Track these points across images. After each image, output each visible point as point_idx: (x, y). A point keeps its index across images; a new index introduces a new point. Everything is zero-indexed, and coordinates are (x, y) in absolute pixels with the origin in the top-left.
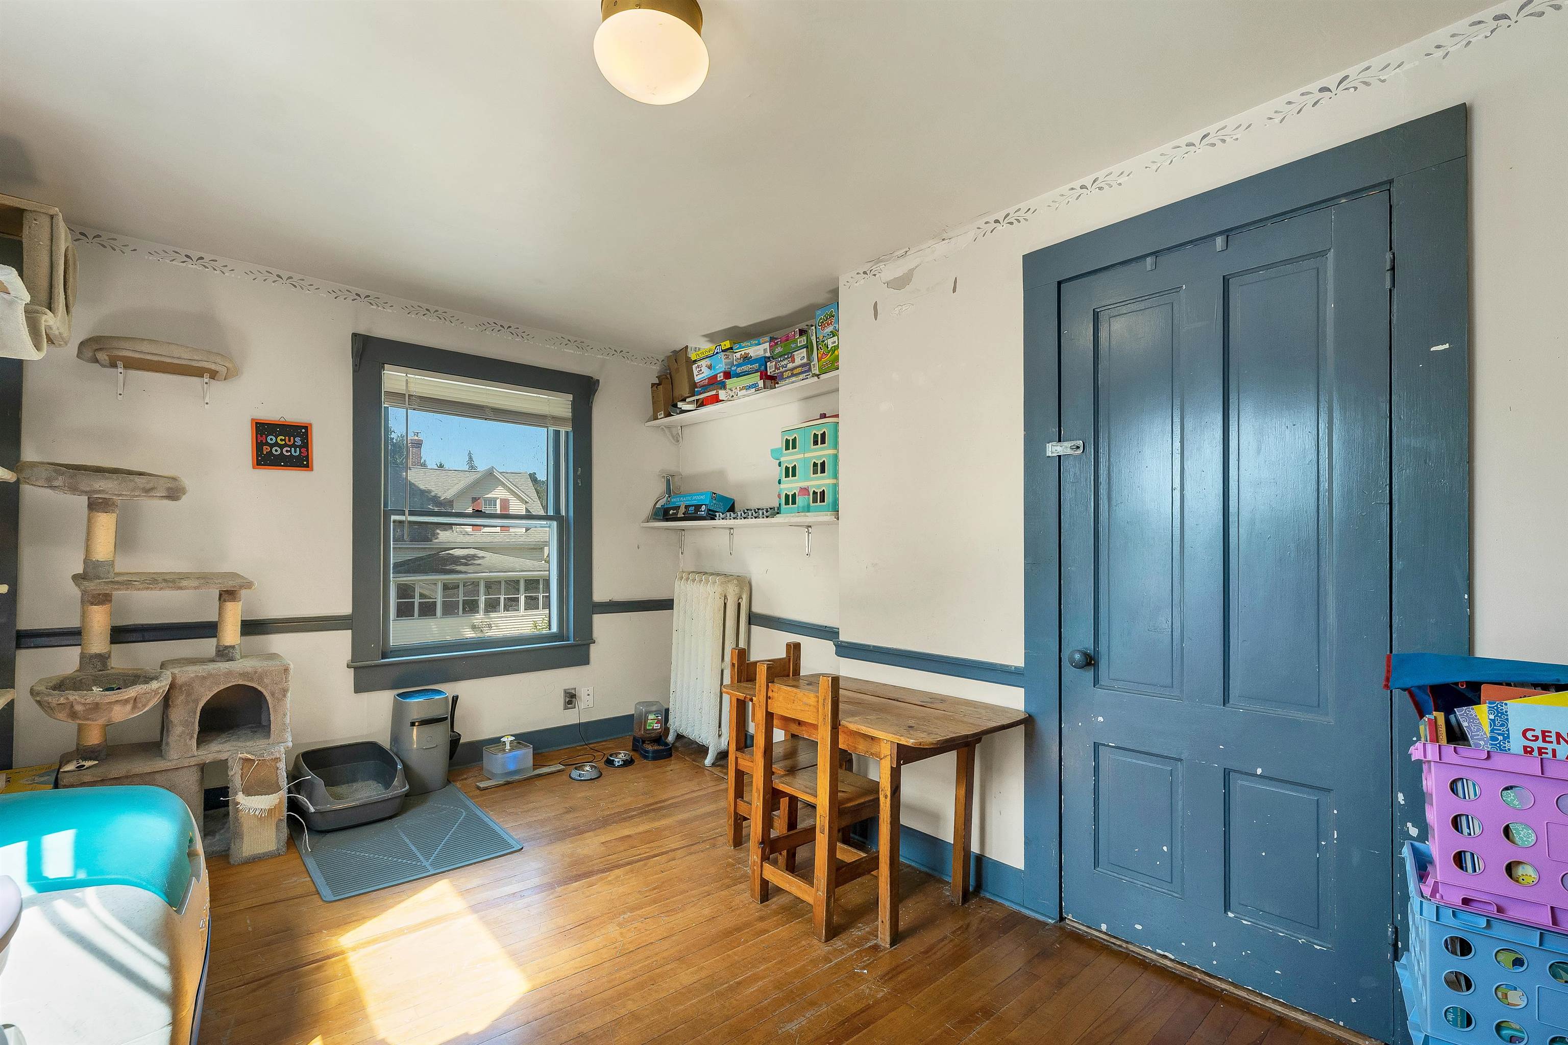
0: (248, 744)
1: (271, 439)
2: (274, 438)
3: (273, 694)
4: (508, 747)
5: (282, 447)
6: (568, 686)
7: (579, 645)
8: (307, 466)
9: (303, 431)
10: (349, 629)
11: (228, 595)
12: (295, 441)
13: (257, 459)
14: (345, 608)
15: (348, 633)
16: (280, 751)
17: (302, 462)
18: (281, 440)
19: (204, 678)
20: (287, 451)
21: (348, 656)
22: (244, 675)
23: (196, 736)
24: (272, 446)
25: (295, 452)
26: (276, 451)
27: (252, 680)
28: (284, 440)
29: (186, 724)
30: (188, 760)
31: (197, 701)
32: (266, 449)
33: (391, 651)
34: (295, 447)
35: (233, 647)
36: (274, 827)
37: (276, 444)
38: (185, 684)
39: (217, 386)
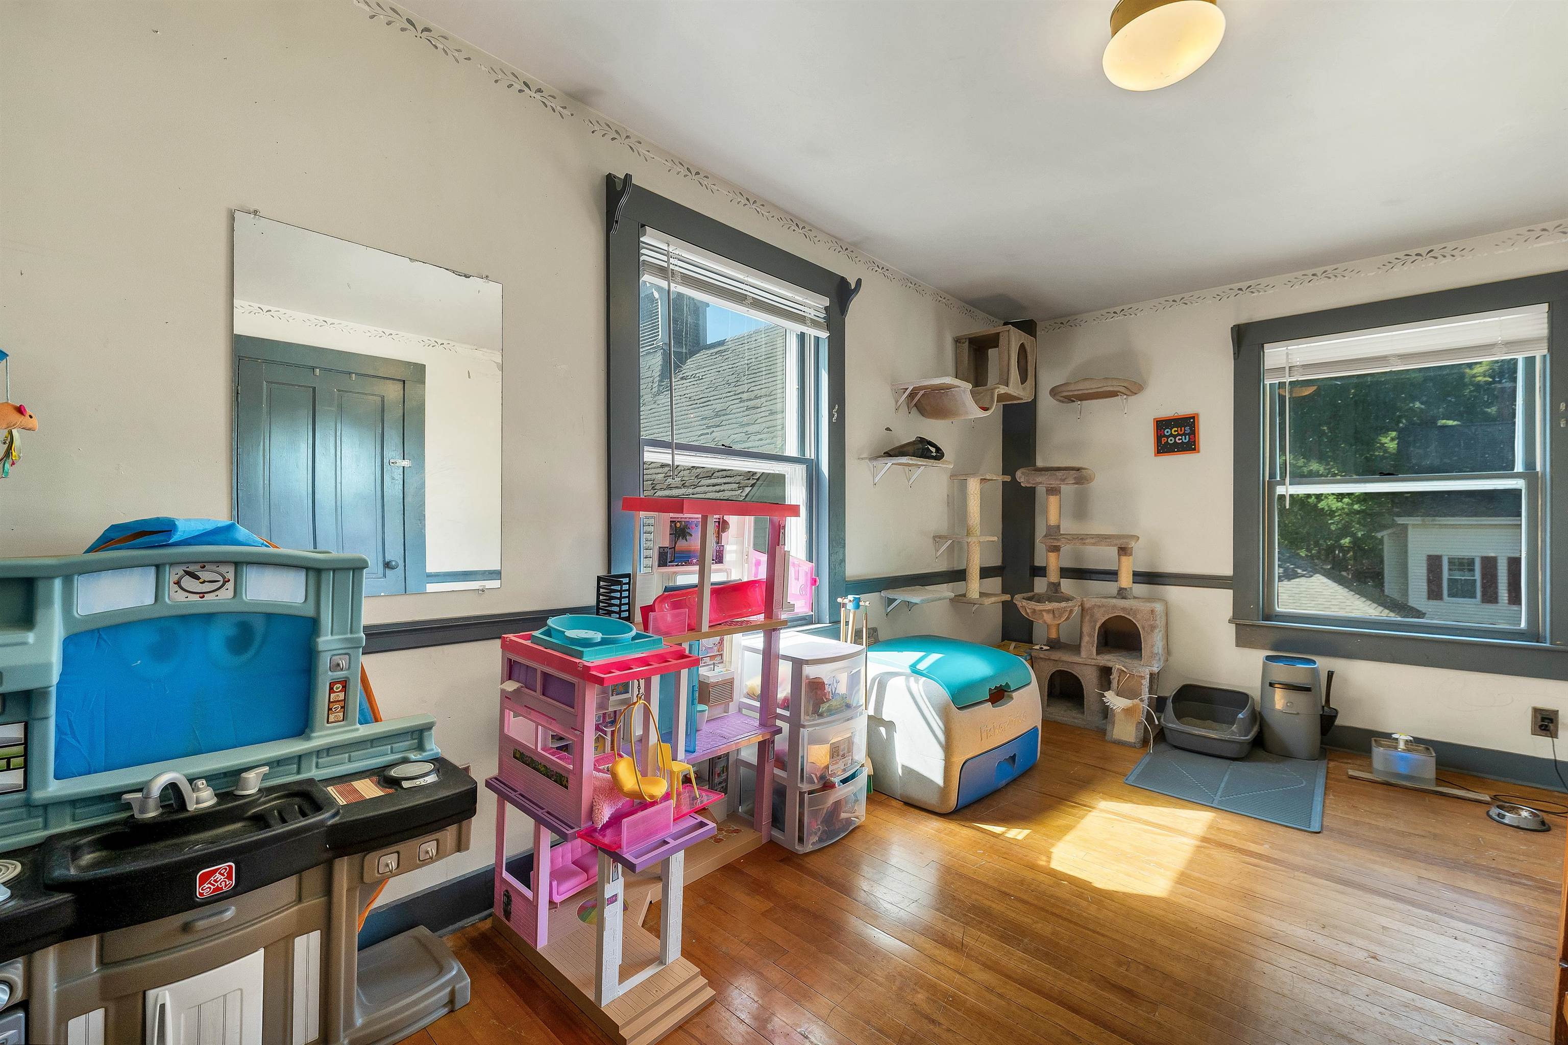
0: (1127, 661)
1: (1167, 432)
2: (1169, 430)
3: (1143, 628)
4: (1402, 746)
5: (1175, 436)
6: (1547, 704)
7: (1558, 651)
8: (1194, 449)
9: (1192, 420)
10: (1231, 589)
11: (1124, 551)
12: (1185, 430)
13: (1158, 448)
14: (1227, 569)
15: (1230, 592)
16: (1146, 672)
17: (1190, 446)
18: (1175, 431)
19: (1099, 607)
20: (1179, 439)
21: (1229, 613)
22: (1124, 609)
23: (1095, 645)
24: (1168, 437)
25: (1185, 439)
26: (1171, 441)
27: (1129, 614)
28: (1177, 431)
29: (1090, 636)
30: (1090, 660)
31: (1096, 622)
32: (1164, 440)
33: (1276, 616)
34: (1185, 434)
35: (1126, 589)
36: (1135, 726)
37: (1171, 435)
38: (1089, 608)
39: (1133, 399)
